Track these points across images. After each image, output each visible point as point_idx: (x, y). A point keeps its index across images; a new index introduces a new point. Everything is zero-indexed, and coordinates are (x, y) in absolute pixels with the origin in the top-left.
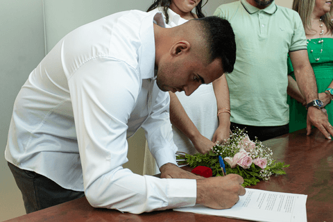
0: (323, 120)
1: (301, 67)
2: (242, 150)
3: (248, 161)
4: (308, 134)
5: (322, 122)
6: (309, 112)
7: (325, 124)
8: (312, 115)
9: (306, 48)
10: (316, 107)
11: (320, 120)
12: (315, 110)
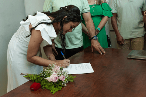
0: (98, 45)
1: (88, 20)
2: (54, 73)
3: (56, 79)
4: (92, 52)
5: (98, 47)
6: (92, 42)
7: (99, 47)
8: (93, 43)
9: (90, 11)
10: (95, 39)
11: (96, 46)
12: (94, 40)
